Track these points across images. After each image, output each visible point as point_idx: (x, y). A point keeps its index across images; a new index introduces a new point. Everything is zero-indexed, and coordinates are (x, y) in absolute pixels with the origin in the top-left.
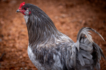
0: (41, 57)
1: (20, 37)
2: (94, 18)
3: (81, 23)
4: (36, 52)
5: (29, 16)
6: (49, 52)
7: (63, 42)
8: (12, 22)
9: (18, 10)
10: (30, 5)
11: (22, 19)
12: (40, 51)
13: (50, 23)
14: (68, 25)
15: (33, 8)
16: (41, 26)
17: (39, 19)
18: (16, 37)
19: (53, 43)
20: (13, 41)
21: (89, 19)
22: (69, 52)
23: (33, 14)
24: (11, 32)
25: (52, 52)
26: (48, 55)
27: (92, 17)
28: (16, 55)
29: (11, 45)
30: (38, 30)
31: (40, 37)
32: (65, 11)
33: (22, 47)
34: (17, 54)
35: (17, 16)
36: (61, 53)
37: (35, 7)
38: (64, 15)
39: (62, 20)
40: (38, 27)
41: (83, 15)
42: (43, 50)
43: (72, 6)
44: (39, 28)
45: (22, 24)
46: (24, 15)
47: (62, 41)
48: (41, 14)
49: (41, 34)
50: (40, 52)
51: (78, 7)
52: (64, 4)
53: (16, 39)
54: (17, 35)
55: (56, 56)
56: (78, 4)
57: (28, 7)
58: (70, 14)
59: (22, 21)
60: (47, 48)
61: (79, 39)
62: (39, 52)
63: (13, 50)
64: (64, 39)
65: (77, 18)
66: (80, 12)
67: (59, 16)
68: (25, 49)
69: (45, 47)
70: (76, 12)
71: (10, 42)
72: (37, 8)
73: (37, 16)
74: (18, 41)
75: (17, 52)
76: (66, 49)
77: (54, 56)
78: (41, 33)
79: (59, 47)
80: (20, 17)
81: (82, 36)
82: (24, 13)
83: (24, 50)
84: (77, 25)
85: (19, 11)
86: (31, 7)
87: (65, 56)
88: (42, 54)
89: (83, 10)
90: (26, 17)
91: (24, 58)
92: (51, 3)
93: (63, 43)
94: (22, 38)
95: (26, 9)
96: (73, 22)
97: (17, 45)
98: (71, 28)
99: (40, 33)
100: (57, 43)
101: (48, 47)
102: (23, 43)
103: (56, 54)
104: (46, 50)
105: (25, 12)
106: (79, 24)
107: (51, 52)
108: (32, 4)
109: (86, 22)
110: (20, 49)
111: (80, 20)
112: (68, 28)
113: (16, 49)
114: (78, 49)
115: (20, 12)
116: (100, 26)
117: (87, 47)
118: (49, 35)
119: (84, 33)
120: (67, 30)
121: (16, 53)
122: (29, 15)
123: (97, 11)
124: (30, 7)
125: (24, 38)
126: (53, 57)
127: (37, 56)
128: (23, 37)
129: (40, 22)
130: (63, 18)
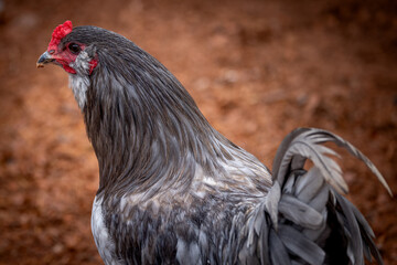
0: (131, 249)
1: (53, 164)
2: (355, 84)
3: (301, 106)
4: (117, 225)
5: (90, 76)
6: (162, 227)
7: (227, 187)
8: (19, 102)
9: (47, 55)
10: (94, 33)
11: (62, 90)
12: (128, 222)
13: (178, 105)
14: (247, 116)
15: (105, 46)
16: (140, 119)
17: (131, 90)
18: (36, 165)
19: (184, 192)
20: (24, 184)
21: (334, 90)
22: (236, 232)
23: (105, 71)
24: (16, 146)
25: (171, 229)
26: (156, 239)
27: (345, 82)
28: (37, 241)
29: (18, 199)
30: (127, 135)
31: (134, 162)
32: (236, 55)
33: (61, 207)
34: (42, 235)
35: (42, 78)
36: (209, 235)
37: (113, 38)
38: (231, 75)
39: (226, 95)
40: (127, 120)
41: (311, 72)
42: (141, 220)
43: (264, 37)
44: (133, 128)
45: (61, 112)
46: (70, 77)
47: (221, 185)
48: (140, 66)
49: (140, 151)
50: (130, 226)
51: (291, 38)
52: (232, 28)
53: (38, 174)
54: (42, 158)
55: (188, 248)
56: (292, 28)
57: (86, 40)
58: (257, 70)
59: (61, 100)
60: (156, 212)
61: (281, 176)
62: (125, 225)
63: (24, 219)
64: (234, 177)
65: (285, 85)
66: (300, 59)
67: (213, 79)
68: (73, 214)
69: (150, 207)
70: (284, 61)
71: (13, 186)
72: (120, 42)
73: (121, 79)
74: (44, 184)
75: (43, 226)
76: (228, 221)
77: (181, 246)
78: (141, 145)
79: (205, 208)
80: (53, 85)
81: (293, 167)
82: (72, 65)
83: (68, 218)
84: (286, 117)
85: (50, 57)
86: (100, 39)
87: (220, 247)
88: (137, 235)
89: (310, 51)
90: (80, 80)
91: (72, 251)
92: (178, 23)
93: (226, 194)
94: (60, 170)
95: (76, 51)
96: (270, 104)
97: (42, 200)
98: (260, 128)
99: (138, 146)
100: (201, 194)
101: (161, 210)
102: (64, 190)
103: (190, 239)
104: (149, 220)
105: (73, 61)
106: (294, 111)
107: (169, 230)
108: (100, 29)
109: (322, 101)
110: (53, 215)
111: (300, 95)
112: (251, 126)
113: (39, 215)
114: (274, 216)
115: (53, 60)
116: (379, 120)
117: (304, 211)
118: (171, 155)
119: (305, 152)
120: (246, 135)
121: (38, 232)
122: (91, 74)
123: (366, 58)
124: (94, 40)
125: (68, 171)
126: (175, 251)
127: (116, 241)
128: (64, 164)
129: (135, 101)
130: (228, 84)
